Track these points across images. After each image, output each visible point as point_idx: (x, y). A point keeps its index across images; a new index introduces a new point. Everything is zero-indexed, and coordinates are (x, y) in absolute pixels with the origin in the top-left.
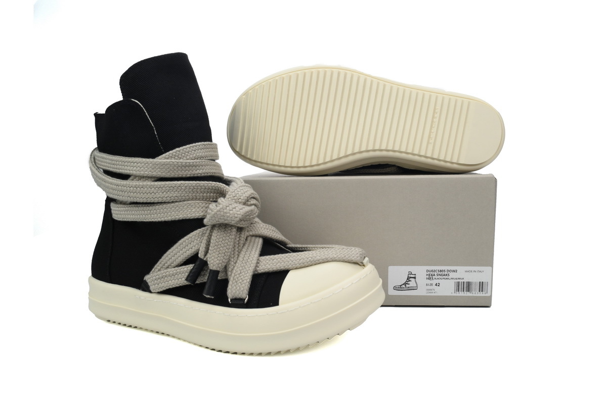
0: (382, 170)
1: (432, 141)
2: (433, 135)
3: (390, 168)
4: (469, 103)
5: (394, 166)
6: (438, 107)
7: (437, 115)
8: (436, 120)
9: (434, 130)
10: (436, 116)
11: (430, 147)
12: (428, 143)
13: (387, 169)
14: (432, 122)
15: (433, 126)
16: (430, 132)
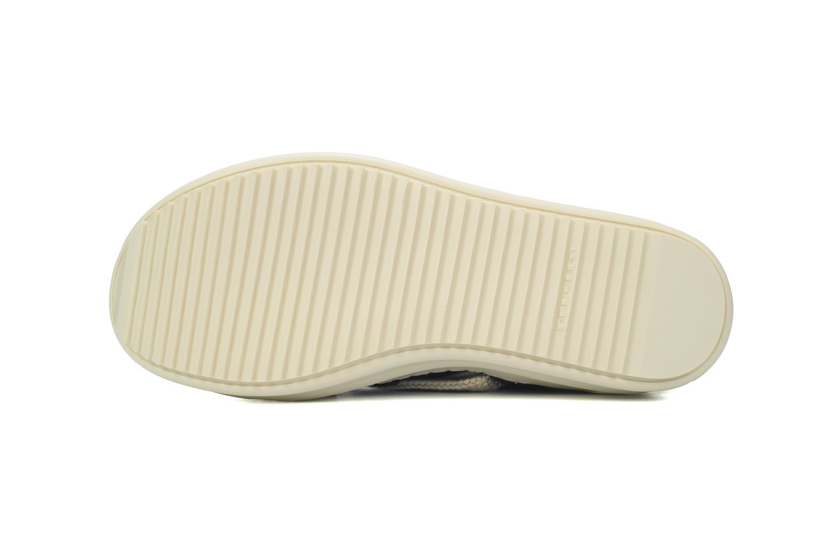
0: (454, 383)
1: (563, 325)
2: (566, 312)
3: (473, 380)
4: (646, 238)
5: (481, 374)
6: (576, 246)
7: (574, 266)
8: (571, 277)
9: (567, 300)
10: (570, 266)
11: (560, 338)
12: (555, 329)
13: (467, 381)
14: (563, 280)
15: (566, 290)
16: (559, 304)
